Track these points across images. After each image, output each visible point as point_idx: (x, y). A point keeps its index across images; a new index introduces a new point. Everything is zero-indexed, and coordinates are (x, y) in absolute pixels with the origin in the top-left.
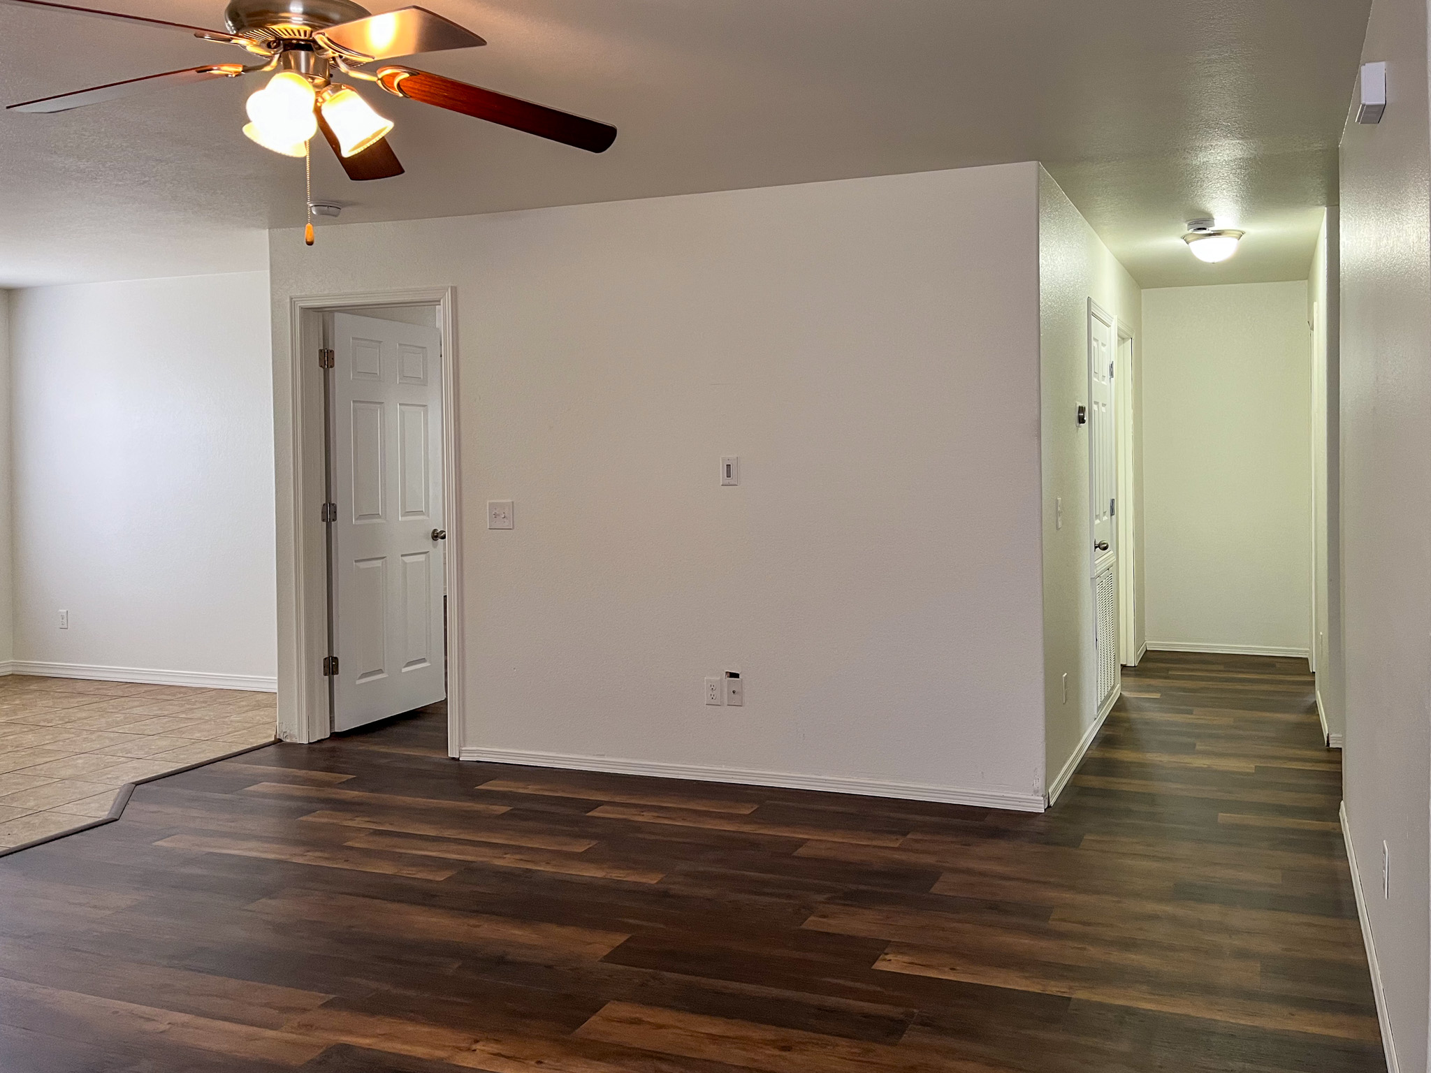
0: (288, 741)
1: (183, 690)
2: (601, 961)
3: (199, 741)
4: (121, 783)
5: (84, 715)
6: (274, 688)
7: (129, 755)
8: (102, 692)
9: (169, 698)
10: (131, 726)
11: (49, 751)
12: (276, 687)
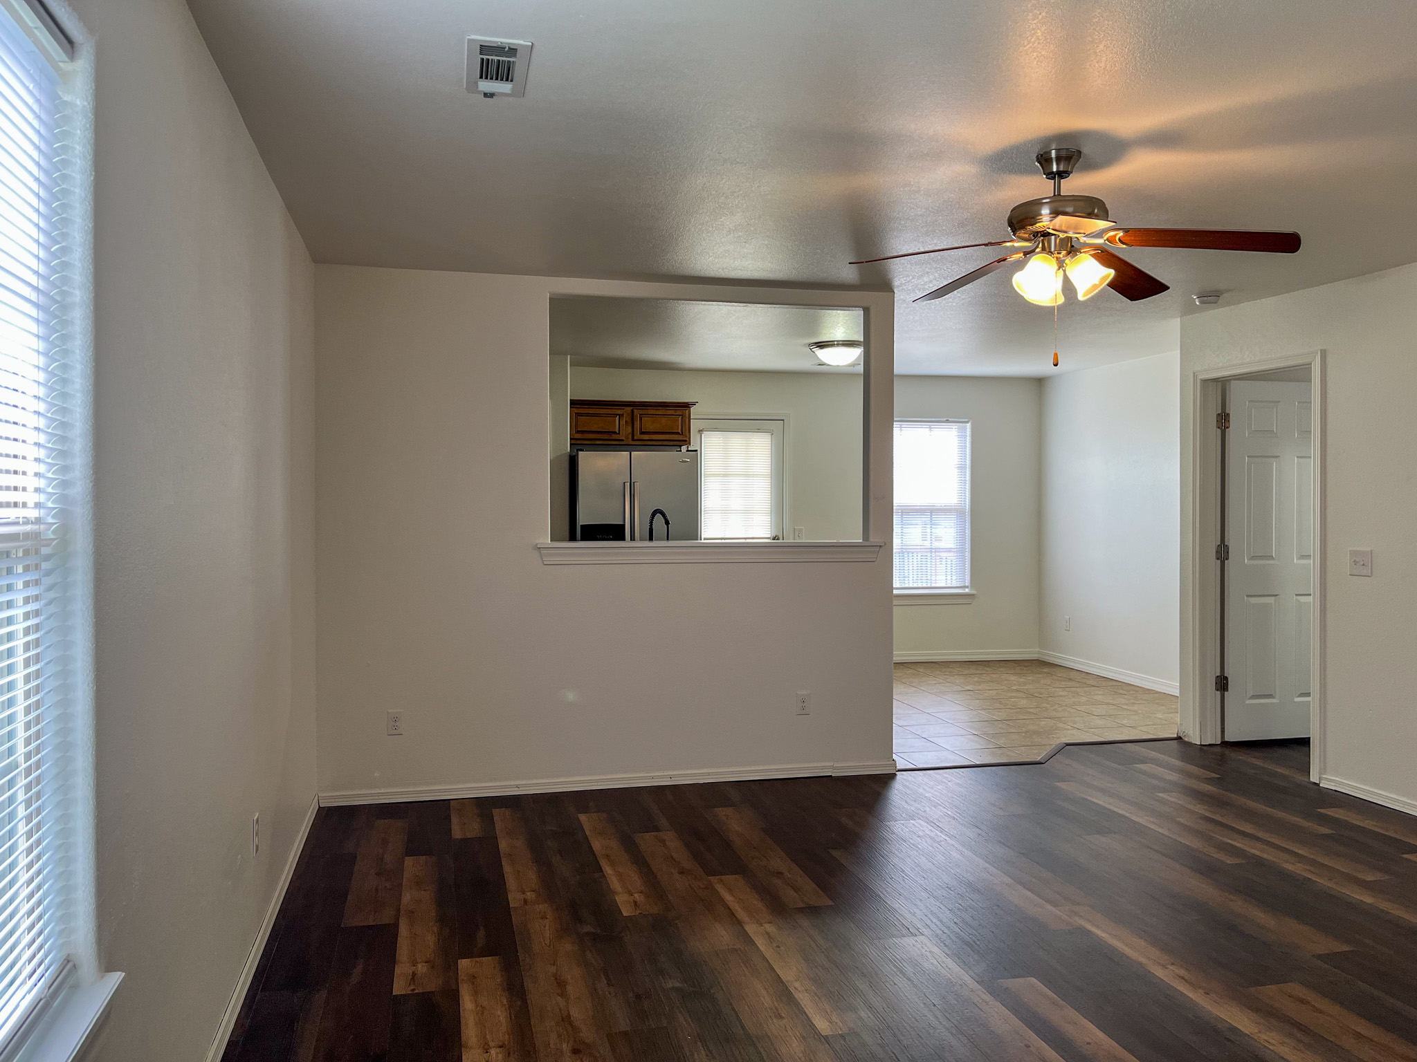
0: (1186, 739)
1: (1137, 689)
2: (1313, 956)
3: (1124, 726)
4: (1058, 741)
5: (1064, 693)
6: (1177, 692)
7: (1075, 726)
8: (1084, 681)
9: (1124, 692)
10: (1087, 707)
11: (1030, 713)
12: (1178, 691)
